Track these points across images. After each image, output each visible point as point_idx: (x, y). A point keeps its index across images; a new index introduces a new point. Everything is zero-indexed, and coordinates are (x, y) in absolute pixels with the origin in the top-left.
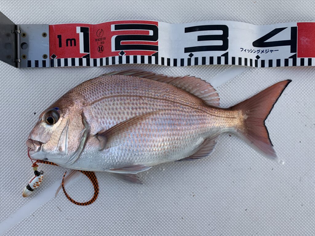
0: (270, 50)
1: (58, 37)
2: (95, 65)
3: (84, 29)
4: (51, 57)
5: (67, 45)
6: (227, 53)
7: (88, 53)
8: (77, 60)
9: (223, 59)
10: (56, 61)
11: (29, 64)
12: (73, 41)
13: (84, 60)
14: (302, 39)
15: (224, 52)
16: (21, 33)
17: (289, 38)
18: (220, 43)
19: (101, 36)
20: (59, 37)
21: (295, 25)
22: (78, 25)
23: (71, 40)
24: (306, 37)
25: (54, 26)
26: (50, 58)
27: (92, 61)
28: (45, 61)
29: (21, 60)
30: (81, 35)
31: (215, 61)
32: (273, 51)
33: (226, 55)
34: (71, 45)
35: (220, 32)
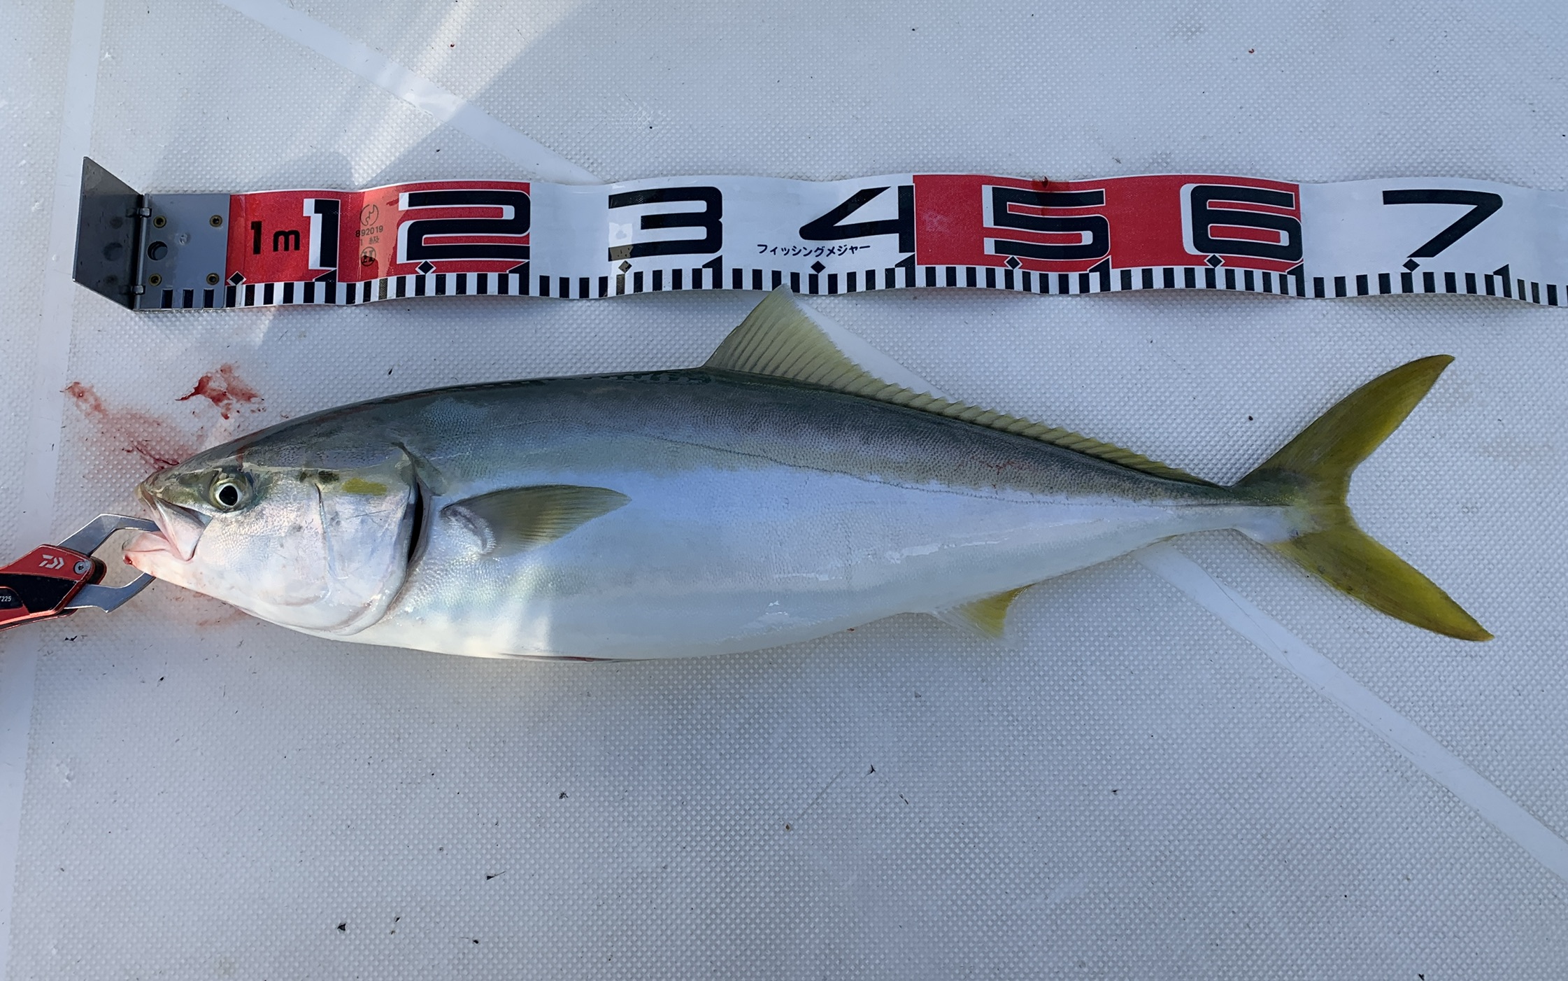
0: (849, 247)
1: (252, 228)
2: (350, 298)
3: (326, 206)
4: (229, 281)
5: (276, 249)
6: (720, 258)
7: (333, 269)
8: (299, 288)
9: (707, 275)
10: (241, 290)
11: (167, 302)
12: (292, 237)
13: (320, 288)
14: (926, 217)
15: (710, 257)
16: (153, 218)
17: (893, 214)
18: (699, 233)
19: (370, 223)
20: (257, 226)
21: (909, 182)
22: (309, 194)
23: (286, 235)
24: (939, 213)
25: (243, 198)
26: (226, 283)
27: (341, 288)
28: (212, 291)
29: (144, 287)
30: (316, 222)
31: (687, 283)
32: (856, 248)
33: (716, 265)
34: (286, 248)
35: (700, 206)
